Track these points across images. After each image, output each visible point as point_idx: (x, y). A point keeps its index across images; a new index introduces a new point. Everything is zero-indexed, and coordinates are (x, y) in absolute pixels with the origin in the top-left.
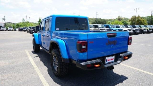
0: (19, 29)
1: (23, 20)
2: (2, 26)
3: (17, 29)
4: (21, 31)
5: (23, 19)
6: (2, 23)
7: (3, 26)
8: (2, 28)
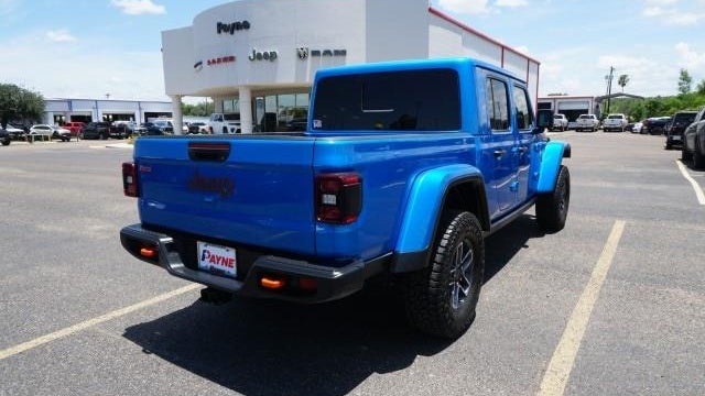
0: (645, 125)
1: (685, 77)
2: (586, 111)
3: (639, 126)
4: (653, 134)
5: (682, 73)
6: (590, 100)
7: (590, 111)
8: (583, 117)
